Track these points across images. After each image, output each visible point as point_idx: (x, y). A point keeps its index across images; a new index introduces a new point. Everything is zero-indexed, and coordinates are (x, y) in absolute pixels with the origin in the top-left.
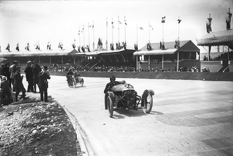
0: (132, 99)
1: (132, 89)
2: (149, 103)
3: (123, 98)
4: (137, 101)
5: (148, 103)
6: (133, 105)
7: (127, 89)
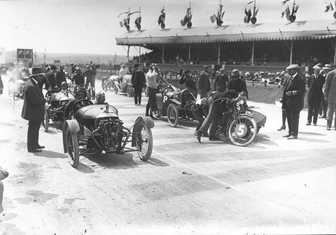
0: (113, 134)
1: (115, 115)
2: (146, 141)
3: (98, 131)
4: (124, 138)
5: (143, 141)
6: (116, 146)
7: (105, 115)
